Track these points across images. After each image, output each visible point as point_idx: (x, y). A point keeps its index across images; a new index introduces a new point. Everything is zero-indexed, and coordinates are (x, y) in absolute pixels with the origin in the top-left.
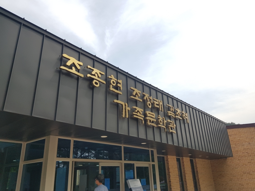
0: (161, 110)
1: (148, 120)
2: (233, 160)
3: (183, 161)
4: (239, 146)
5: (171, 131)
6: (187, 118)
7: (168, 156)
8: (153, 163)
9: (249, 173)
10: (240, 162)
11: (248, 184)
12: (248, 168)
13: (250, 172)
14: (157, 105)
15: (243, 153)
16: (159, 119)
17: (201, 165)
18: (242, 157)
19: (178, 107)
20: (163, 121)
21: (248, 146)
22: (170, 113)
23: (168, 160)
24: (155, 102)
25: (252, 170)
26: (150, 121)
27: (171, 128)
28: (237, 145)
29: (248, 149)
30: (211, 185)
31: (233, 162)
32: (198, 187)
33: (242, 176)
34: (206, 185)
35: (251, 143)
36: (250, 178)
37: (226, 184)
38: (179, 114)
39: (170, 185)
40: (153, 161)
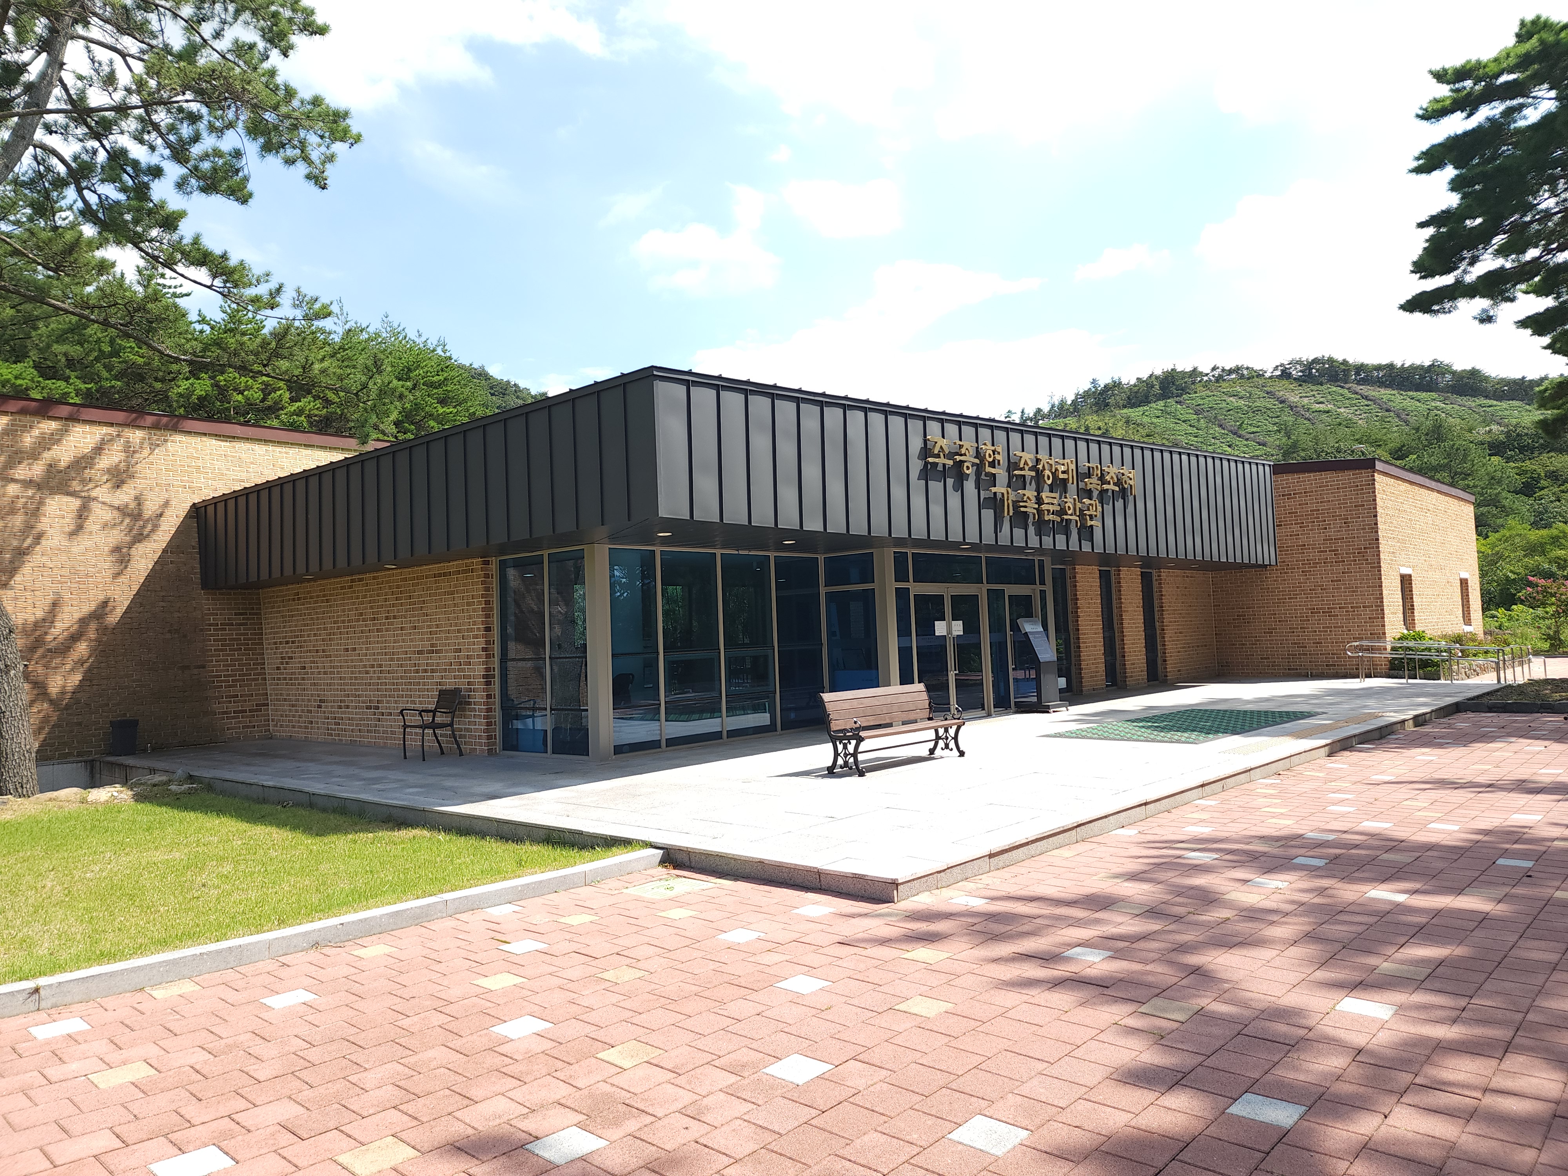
0: (1071, 481)
1: (1046, 512)
2: (1286, 573)
3: (1120, 578)
4: (1311, 530)
5: (1089, 523)
6: (1132, 482)
7: (1077, 567)
8: (1043, 588)
9: (1329, 613)
10: (1308, 579)
11: (1318, 643)
12: (1327, 597)
13: (1332, 608)
14: (1063, 472)
15: (1322, 552)
16: (1066, 502)
17: (1178, 587)
18: (1317, 563)
19: (1112, 463)
20: (1075, 504)
21: (1339, 531)
22: (1093, 483)
23: (1075, 577)
24: (1058, 467)
25: (1338, 604)
26: (1048, 511)
27: (1091, 516)
28: (1305, 527)
29: (1339, 539)
30: (1206, 646)
31: (1285, 580)
32: (1159, 648)
33: (1305, 621)
34: (1188, 643)
35: (1350, 522)
36: (1328, 627)
37: (1253, 644)
38: (1112, 478)
39: (1078, 638)
40: (1043, 582)
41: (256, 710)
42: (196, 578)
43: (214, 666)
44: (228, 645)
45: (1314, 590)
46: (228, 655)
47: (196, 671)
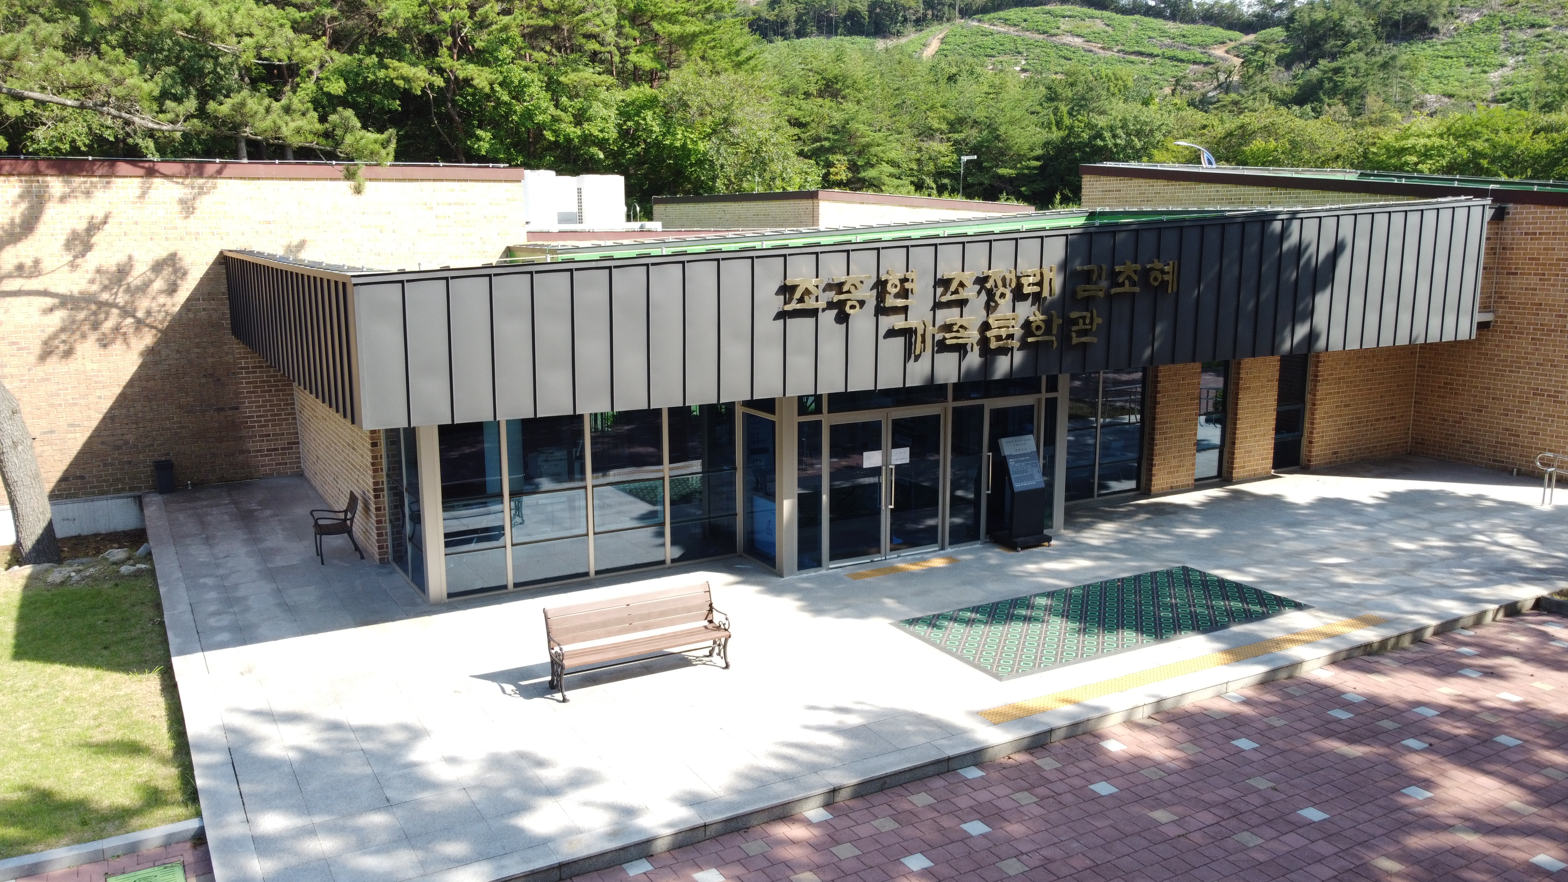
0: (1046, 294)
1: (993, 339)
6: (1168, 277)
8: (1052, 395)
9: (1554, 396)
14: (1033, 285)
20: (1052, 321)
24: (1025, 280)
26: (999, 337)
27: (1079, 332)
30: (1393, 418)
37: (1456, 422)
38: (1128, 278)
40: (1053, 389)
41: (288, 448)
42: (227, 323)
43: (247, 407)
44: (260, 387)
45: (1542, 365)
46: (259, 397)
47: (230, 413)
